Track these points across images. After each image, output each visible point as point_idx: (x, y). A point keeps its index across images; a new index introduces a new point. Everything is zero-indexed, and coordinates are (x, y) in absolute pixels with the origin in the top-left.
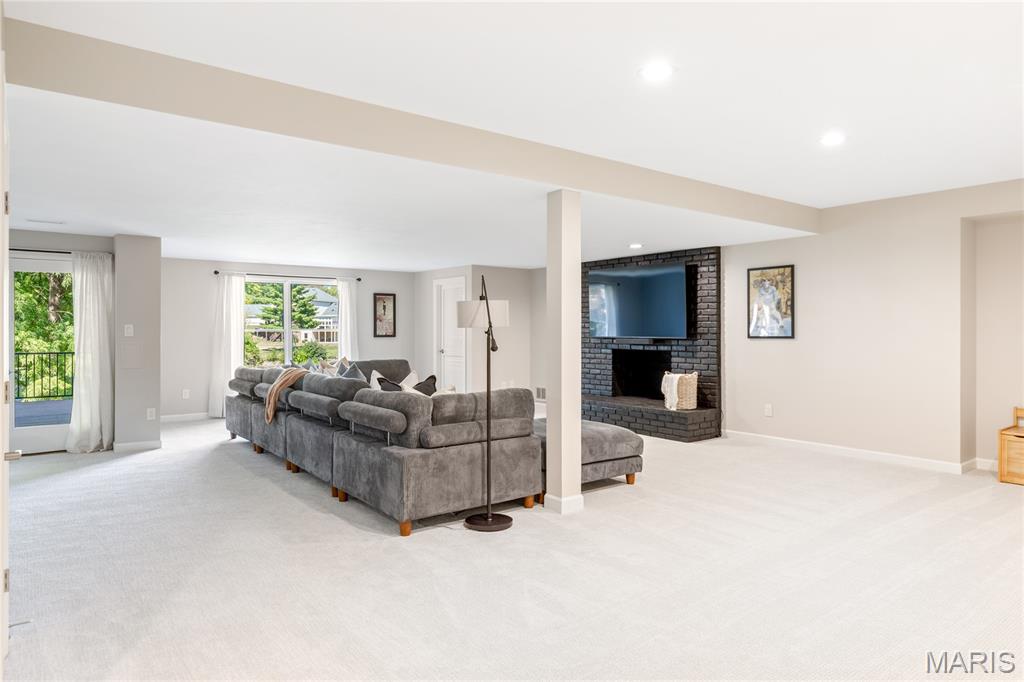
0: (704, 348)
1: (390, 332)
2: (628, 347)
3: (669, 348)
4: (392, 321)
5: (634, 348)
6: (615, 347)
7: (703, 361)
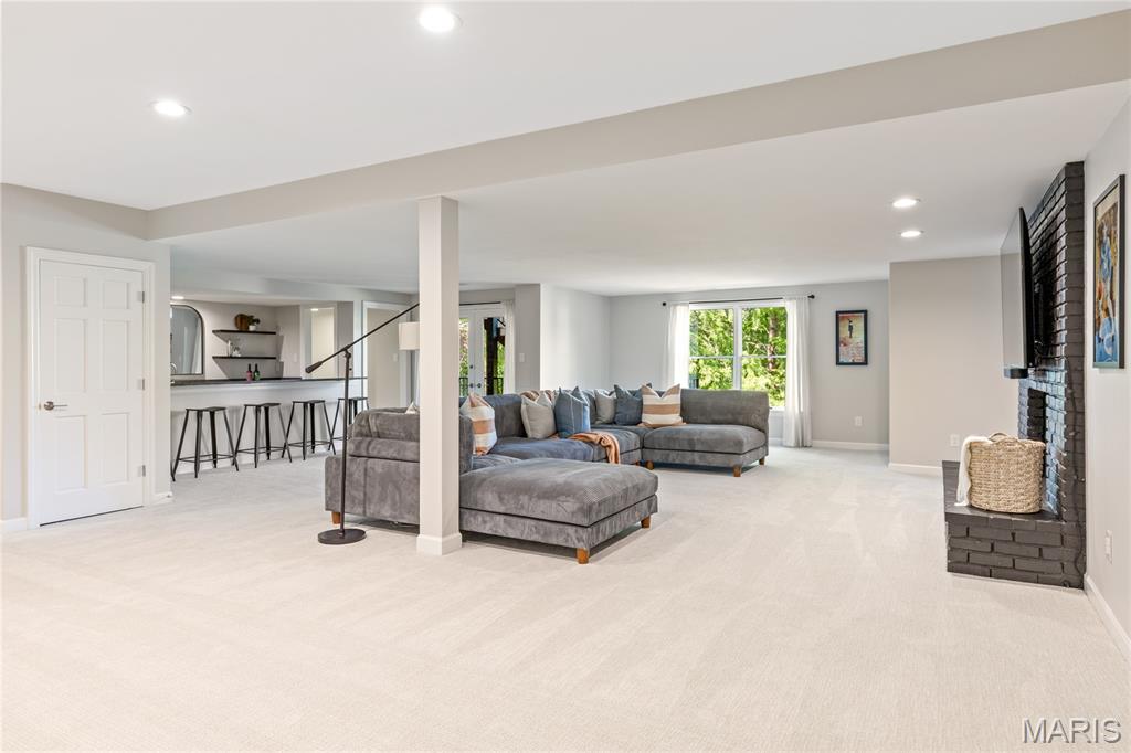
1: (860, 358)
4: (862, 344)
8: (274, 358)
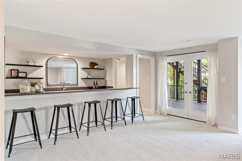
8: (104, 79)
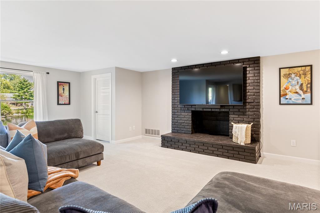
0: (251, 110)
1: (67, 102)
2: (201, 110)
3: (228, 110)
4: (68, 96)
5: (205, 110)
6: (193, 109)
7: (250, 117)
